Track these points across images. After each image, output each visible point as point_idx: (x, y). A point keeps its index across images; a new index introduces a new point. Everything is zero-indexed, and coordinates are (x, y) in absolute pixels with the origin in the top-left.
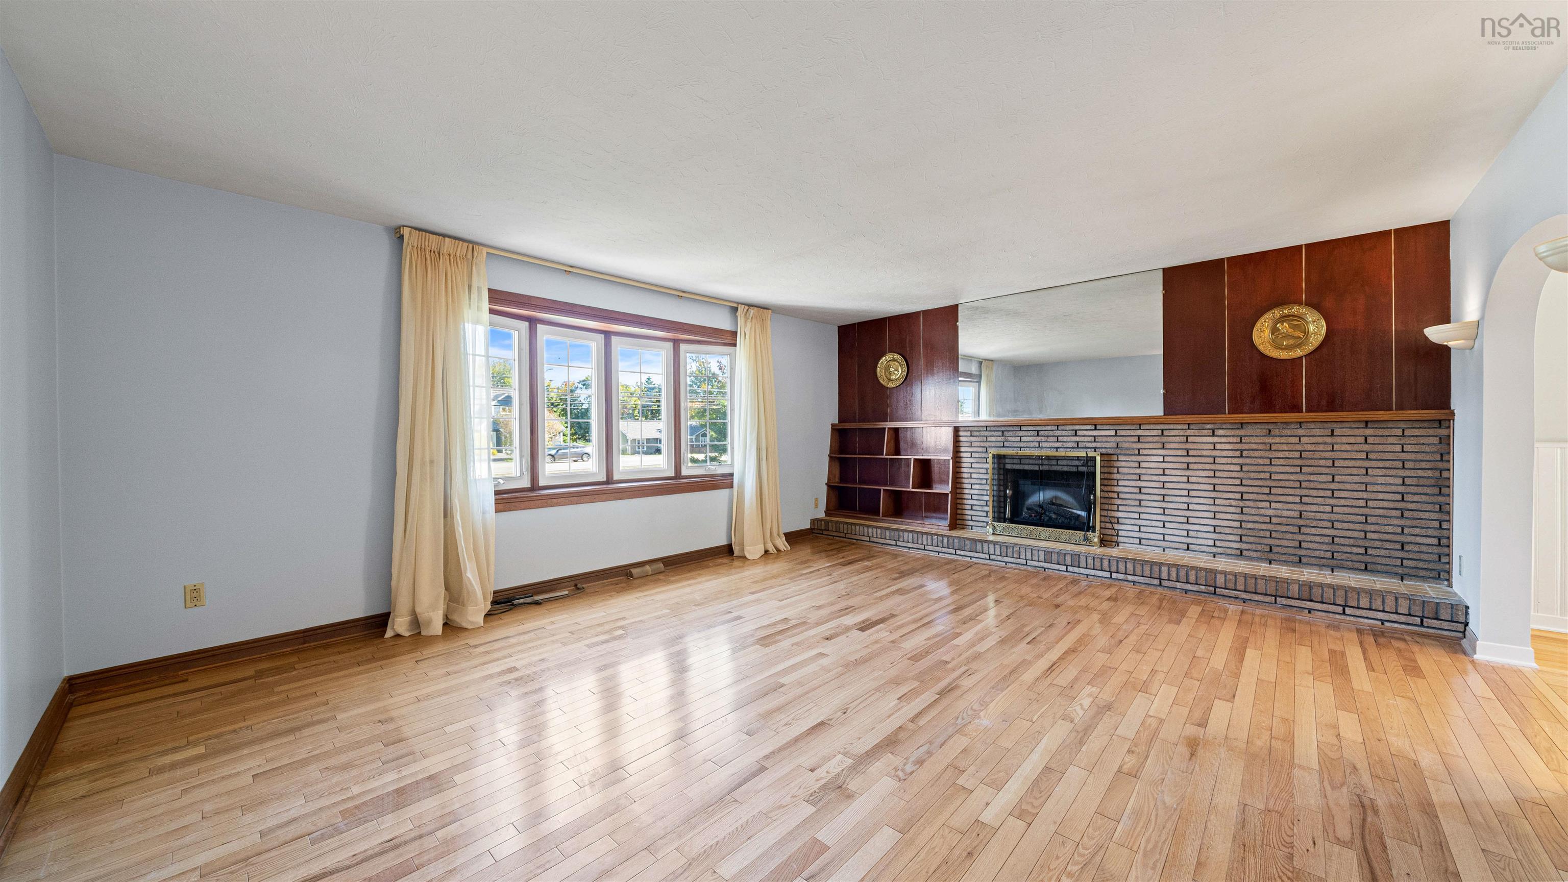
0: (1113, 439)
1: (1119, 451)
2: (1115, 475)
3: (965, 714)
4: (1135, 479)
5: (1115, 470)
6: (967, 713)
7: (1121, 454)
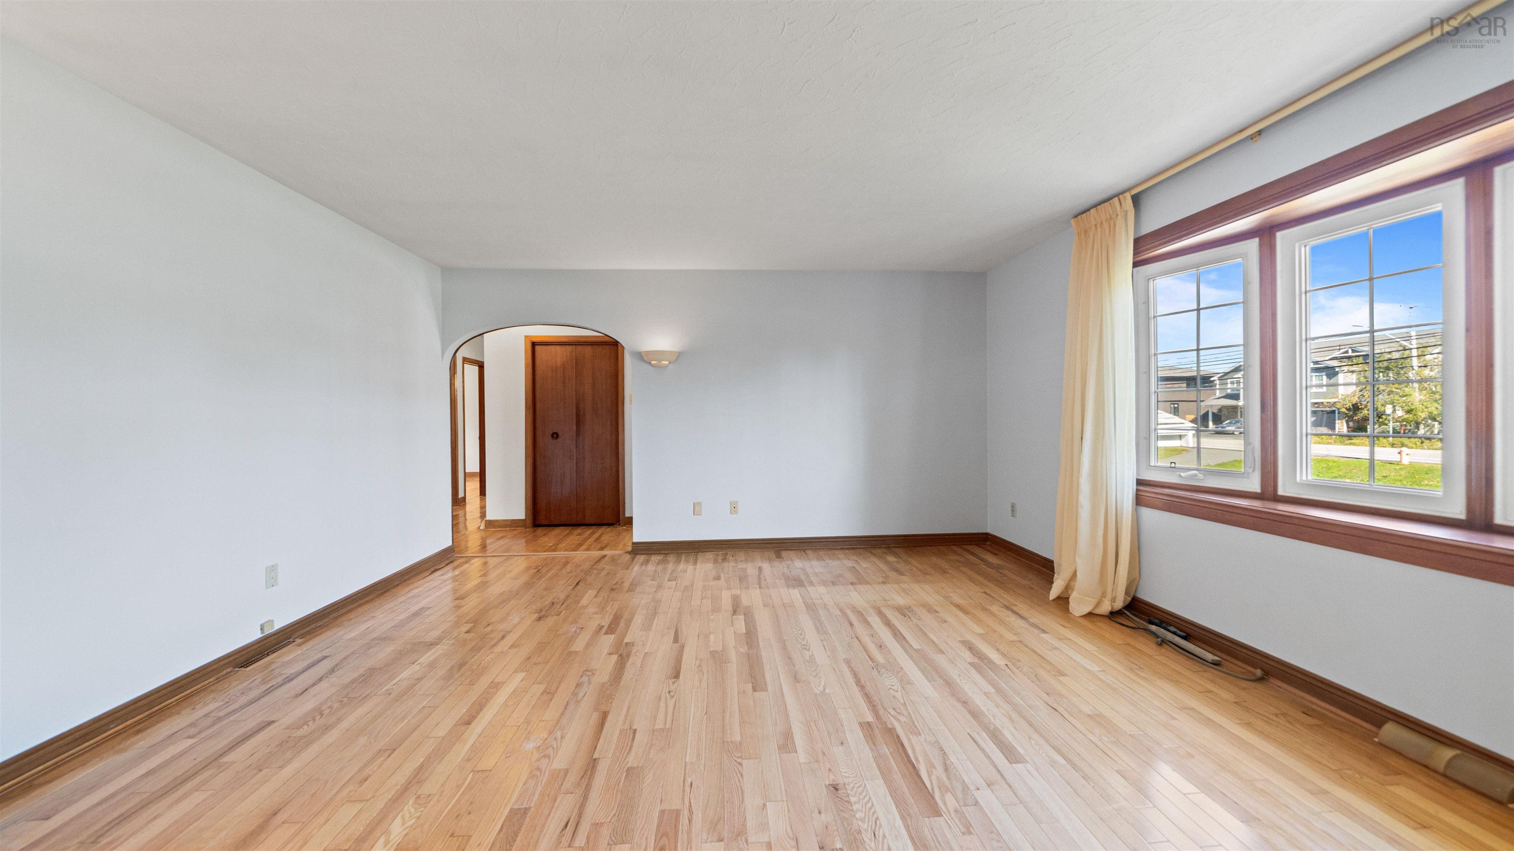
3: (555, 746)
6: (553, 749)
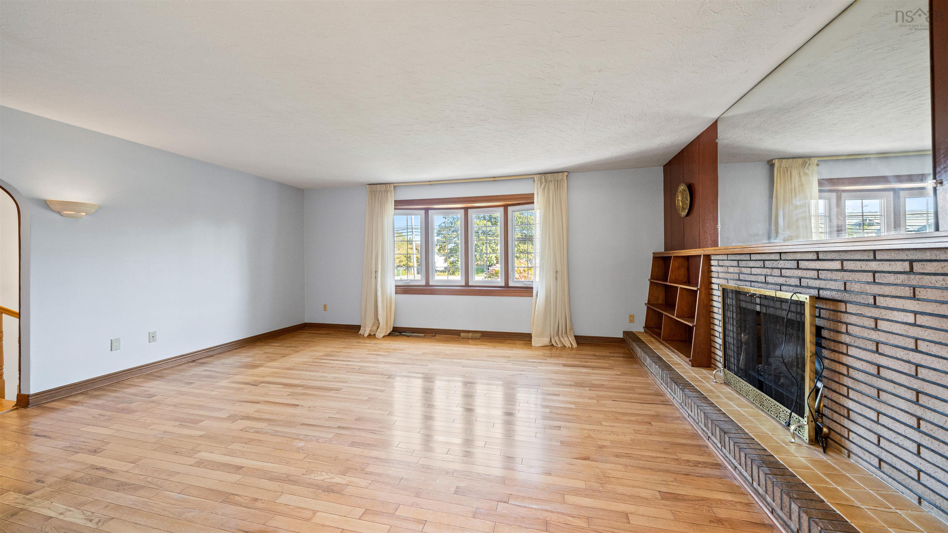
0: (840, 275)
1: (846, 297)
2: (843, 336)
4: (870, 348)
5: (843, 328)
7: (851, 302)
